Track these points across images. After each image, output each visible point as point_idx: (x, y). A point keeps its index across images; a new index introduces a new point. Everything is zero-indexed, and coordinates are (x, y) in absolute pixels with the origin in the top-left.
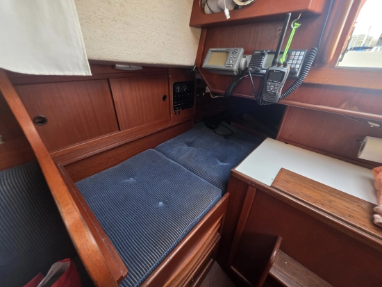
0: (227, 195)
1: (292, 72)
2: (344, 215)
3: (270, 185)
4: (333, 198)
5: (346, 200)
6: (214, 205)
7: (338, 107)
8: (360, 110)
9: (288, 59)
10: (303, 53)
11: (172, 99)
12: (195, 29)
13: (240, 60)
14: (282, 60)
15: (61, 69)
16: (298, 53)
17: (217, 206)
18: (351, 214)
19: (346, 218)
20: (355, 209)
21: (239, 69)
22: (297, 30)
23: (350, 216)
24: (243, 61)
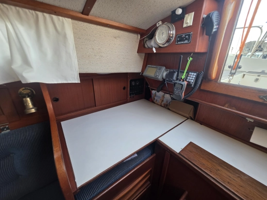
0: (155, 155)
1: (189, 84)
2: (224, 181)
3: (178, 152)
4: (220, 168)
5: (231, 171)
6: (144, 161)
7: (223, 106)
8: (237, 110)
9: (187, 76)
10: (195, 74)
11: (129, 89)
12: (141, 54)
13: (163, 73)
14: (183, 77)
15: (66, 80)
16: (193, 74)
17: (146, 161)
18: (230, 182)
19: (225, 184)
20: (235, 179)
21: (162, 78)
22: (191, 61)
23: (228, 183)
24: (165, 74)
